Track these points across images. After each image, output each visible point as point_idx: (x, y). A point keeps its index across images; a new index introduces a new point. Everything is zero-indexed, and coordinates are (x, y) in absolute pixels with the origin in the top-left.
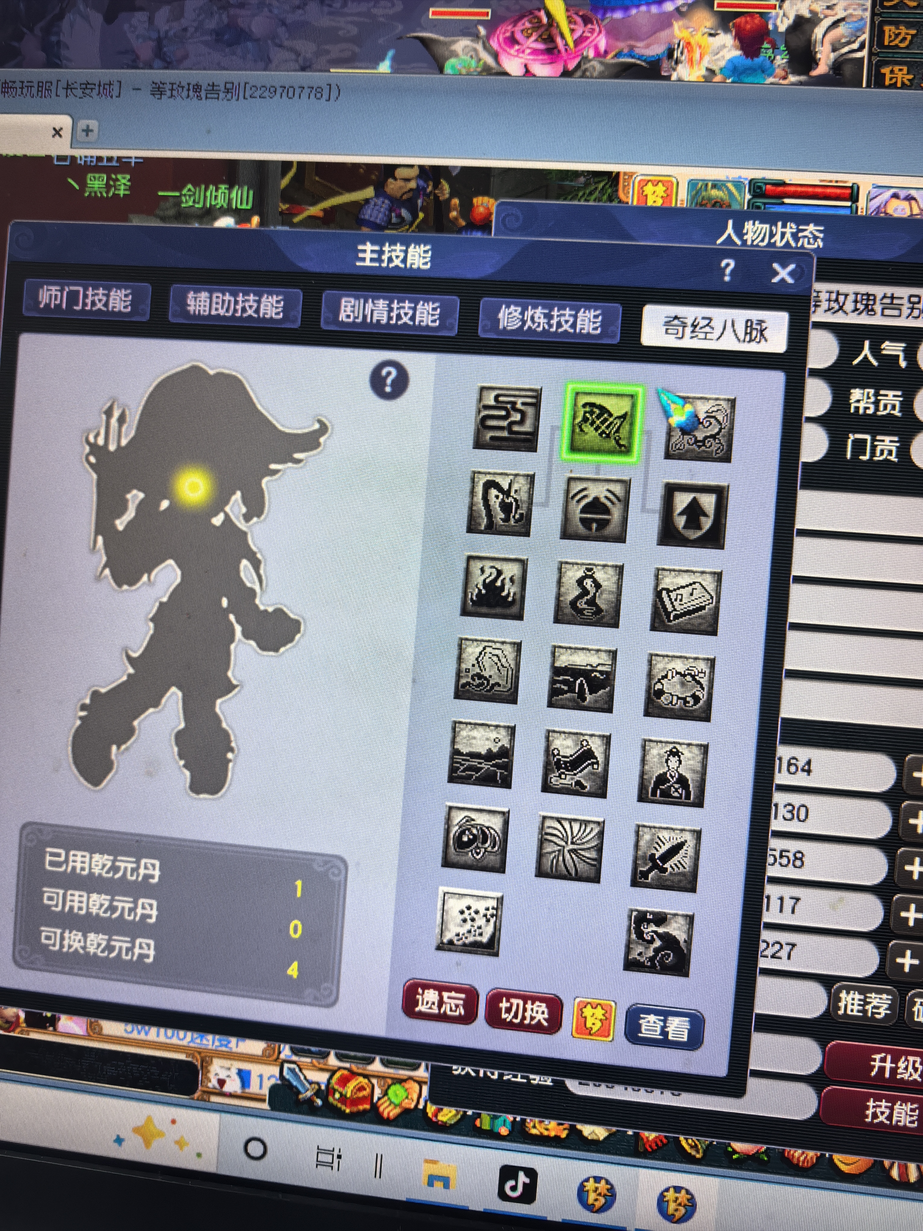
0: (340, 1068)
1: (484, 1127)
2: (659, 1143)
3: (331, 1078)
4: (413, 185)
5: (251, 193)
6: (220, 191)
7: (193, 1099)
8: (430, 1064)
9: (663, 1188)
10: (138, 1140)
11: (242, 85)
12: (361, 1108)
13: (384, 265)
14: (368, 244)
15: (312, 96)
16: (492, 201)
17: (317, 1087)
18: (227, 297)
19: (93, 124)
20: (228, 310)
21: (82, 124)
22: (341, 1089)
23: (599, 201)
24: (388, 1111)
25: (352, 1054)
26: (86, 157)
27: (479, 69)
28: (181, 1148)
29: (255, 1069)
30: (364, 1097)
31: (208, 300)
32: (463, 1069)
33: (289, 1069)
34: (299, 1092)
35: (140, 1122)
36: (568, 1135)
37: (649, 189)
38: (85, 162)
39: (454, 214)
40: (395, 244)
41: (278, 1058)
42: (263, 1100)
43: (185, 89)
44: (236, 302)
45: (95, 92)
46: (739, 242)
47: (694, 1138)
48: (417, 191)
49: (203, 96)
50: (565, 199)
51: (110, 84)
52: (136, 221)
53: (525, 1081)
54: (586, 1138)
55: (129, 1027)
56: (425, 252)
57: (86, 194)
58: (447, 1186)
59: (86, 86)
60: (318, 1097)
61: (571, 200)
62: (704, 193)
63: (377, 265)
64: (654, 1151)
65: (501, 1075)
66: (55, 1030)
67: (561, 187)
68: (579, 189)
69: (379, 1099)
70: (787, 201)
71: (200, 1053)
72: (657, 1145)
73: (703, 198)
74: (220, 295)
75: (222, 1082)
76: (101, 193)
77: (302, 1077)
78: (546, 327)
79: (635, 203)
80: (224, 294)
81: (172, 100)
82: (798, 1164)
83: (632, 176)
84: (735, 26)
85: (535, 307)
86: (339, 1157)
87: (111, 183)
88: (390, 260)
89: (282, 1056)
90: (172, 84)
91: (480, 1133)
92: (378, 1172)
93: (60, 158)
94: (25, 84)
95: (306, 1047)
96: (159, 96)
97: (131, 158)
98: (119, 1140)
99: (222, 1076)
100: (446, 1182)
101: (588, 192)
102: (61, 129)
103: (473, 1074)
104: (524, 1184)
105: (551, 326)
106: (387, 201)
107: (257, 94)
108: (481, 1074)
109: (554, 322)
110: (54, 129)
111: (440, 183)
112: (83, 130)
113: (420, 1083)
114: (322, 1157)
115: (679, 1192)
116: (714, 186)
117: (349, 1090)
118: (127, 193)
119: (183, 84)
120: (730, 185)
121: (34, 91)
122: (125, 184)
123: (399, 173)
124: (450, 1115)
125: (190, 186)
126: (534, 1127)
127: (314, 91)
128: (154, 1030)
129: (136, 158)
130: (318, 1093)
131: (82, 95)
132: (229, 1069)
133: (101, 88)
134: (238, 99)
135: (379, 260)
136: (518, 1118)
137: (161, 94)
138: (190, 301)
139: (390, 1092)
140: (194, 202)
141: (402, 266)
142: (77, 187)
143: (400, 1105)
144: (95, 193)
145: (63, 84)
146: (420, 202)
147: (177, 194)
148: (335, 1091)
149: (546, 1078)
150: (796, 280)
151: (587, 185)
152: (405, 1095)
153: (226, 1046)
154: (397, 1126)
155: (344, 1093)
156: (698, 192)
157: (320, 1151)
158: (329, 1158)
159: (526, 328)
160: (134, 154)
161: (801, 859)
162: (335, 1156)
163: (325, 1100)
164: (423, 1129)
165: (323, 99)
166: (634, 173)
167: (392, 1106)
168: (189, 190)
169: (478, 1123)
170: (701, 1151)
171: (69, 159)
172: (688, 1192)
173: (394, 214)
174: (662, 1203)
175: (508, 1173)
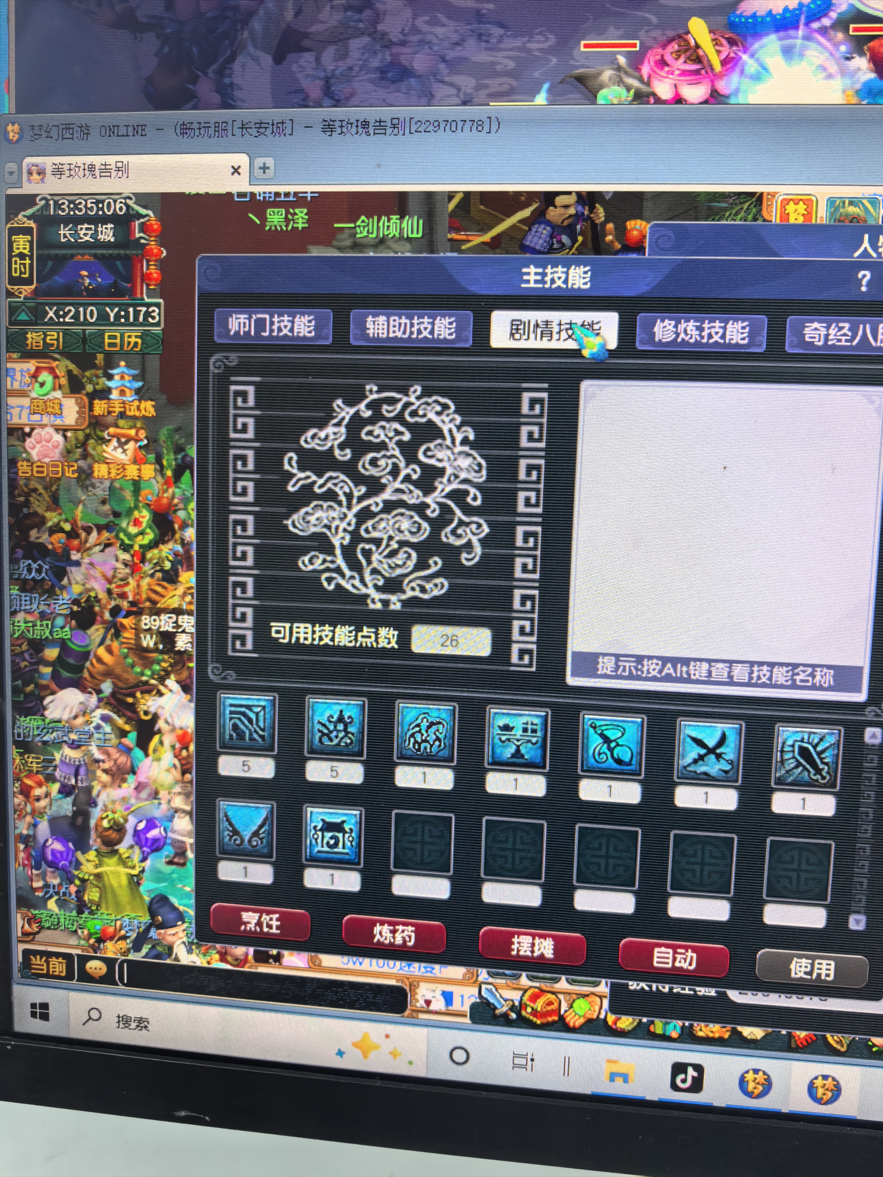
0: (531, 987)
1: (657, 1032)
2: (809, 1040)
3: (523, 995)
4: (572, 211)
5: (421, 222)
6: (392, 221)
7: (403, 1016)
8: (609, 981)
9: (813, 1076)
10: (358, 1052)
11: (408, 120)
12: (550, 1019)
13: (547, 286)
14: (532, 266)
15: (474, 128)
16: (644, 223)
17: (511, 1003)
18: (404, 320)
19: (270, 162)
20: (404, 332)
21: (259, 162)
22: (532, 1005)
23: (745, 220)
24: (574, 1020)
25: (541, 975)
26: (264, 193)
27: (630, 99)
28: (395, 1057)
29: (457, 991)
30: (552, 1010)
31: (386, 323)
32: (638, 985)
33: (487, 989)
34: (495, 1008)
35: (358, 1038)
36: (730, 1036)
37: (791, 208)
38: (264, 197)
39: (609, 238)
40: (557, 267)
41: (476, 980)
42: (465, 1016)
43: (354, 125)
44: (412, 325)
45: (269, 131)
46: (874, 255)
47: (840, 1035)
48: (578, 216)
49: (372, 132)
50: (713, 220)
51: (283, 123)
52: (316, 252)
53: (692, 992)
54: (746, 1038)
55: (345, 959)
56: (585, 273)
57: (267, 228)
58: (626, 1081)
59: (261, 126)
60: (512, 1011)
61: (718, 220)
62: (842, 210)
63: (541, 286)
64: (804, 1047)
65: (671, 989)
66: (280, 964)
67: (710, 208)
68: (725, 210)
69: (566, 1011)
71: (408, 978)
72: (807, 1042)
73: (841, 215)
74: (397, 318)
75: (428, 1002)
76: (280, 226)
77: (498, 996)
78: (698, 338)
79: (778, 221)
80: (400, 318)
81: (341, 136)
83: (774, 196)
84: (869, 49)
85: (687, 320)
86: (532, 1060)
87: (290, 217)
88: (553, 281)
89: (481, 979)
90: (342, 121)
91: (654, 1037)
92: (566, 1072)
93: (241, 195)
94: (202, 125)
95: (501, 971)
96: (329, 133)
97: (306, 193)
98: (340, 1053)
99: (428, 997)
100: (625, 1078)
101: (734, 212)
102: (239, 167)
103: (647, 988)
104: (693, 1077)
105: (702, 337)
106: (548, 228)
107: (422, 129)
108: (654, 988)
109: (705, 333)
110: (233, 167)
111: (595, 207)
112: (260, 168)
113: (601, 997)
114: (518, 1061)
115: (827, 1080)
116: (851, 203)
117: (539, 1005)
118: (306, 225)
119: (351, 121)
120: (865, 202)
121: (211, 131)
122: (302, 218)
123: (560, 200)
124: (628, 1023)
125: (363, 218)
126: (701, 1030)
127: (475, 124)
128: (367, 961)
129: (312, 193)
130: (512, 1008)
131: (257, 134)
132: (434, 991)
133: (275, 127)
134: (404, 135)
135: (543, 282)
136: (687, 1024)
137: (332, 132)
138: (369, 324)
139: (575, 1005)
140: (368, 231)
141: (564, 286)
142: (258, 222)
143: (584, 1016)
144: (276, 226)
145: (238, 124)
146: (578, 227)
147: (352, 225)
148: (526, 1005)
149: (710, 989)
151: (733, 205)
152: (588, 1007)
153: (431, 972)
154: (582, 1033)
155: (535, 1007)
157: (515, 1056)
158: (523, 1061)
159: (679, 340)
160: (309, 189)
162: (529, 1060)
163: (519, 1014)
164: (605, 1035)
165: (484, 131)
166: (777, 193)
167: (577, 1017)
168: (363, 221)
169: (652, 1028)
170: (845, 1045)
171: (248, 196)
172: (834, 1079)
173: (555, 240)
174: (811, 1088)
175: (679, 1068)
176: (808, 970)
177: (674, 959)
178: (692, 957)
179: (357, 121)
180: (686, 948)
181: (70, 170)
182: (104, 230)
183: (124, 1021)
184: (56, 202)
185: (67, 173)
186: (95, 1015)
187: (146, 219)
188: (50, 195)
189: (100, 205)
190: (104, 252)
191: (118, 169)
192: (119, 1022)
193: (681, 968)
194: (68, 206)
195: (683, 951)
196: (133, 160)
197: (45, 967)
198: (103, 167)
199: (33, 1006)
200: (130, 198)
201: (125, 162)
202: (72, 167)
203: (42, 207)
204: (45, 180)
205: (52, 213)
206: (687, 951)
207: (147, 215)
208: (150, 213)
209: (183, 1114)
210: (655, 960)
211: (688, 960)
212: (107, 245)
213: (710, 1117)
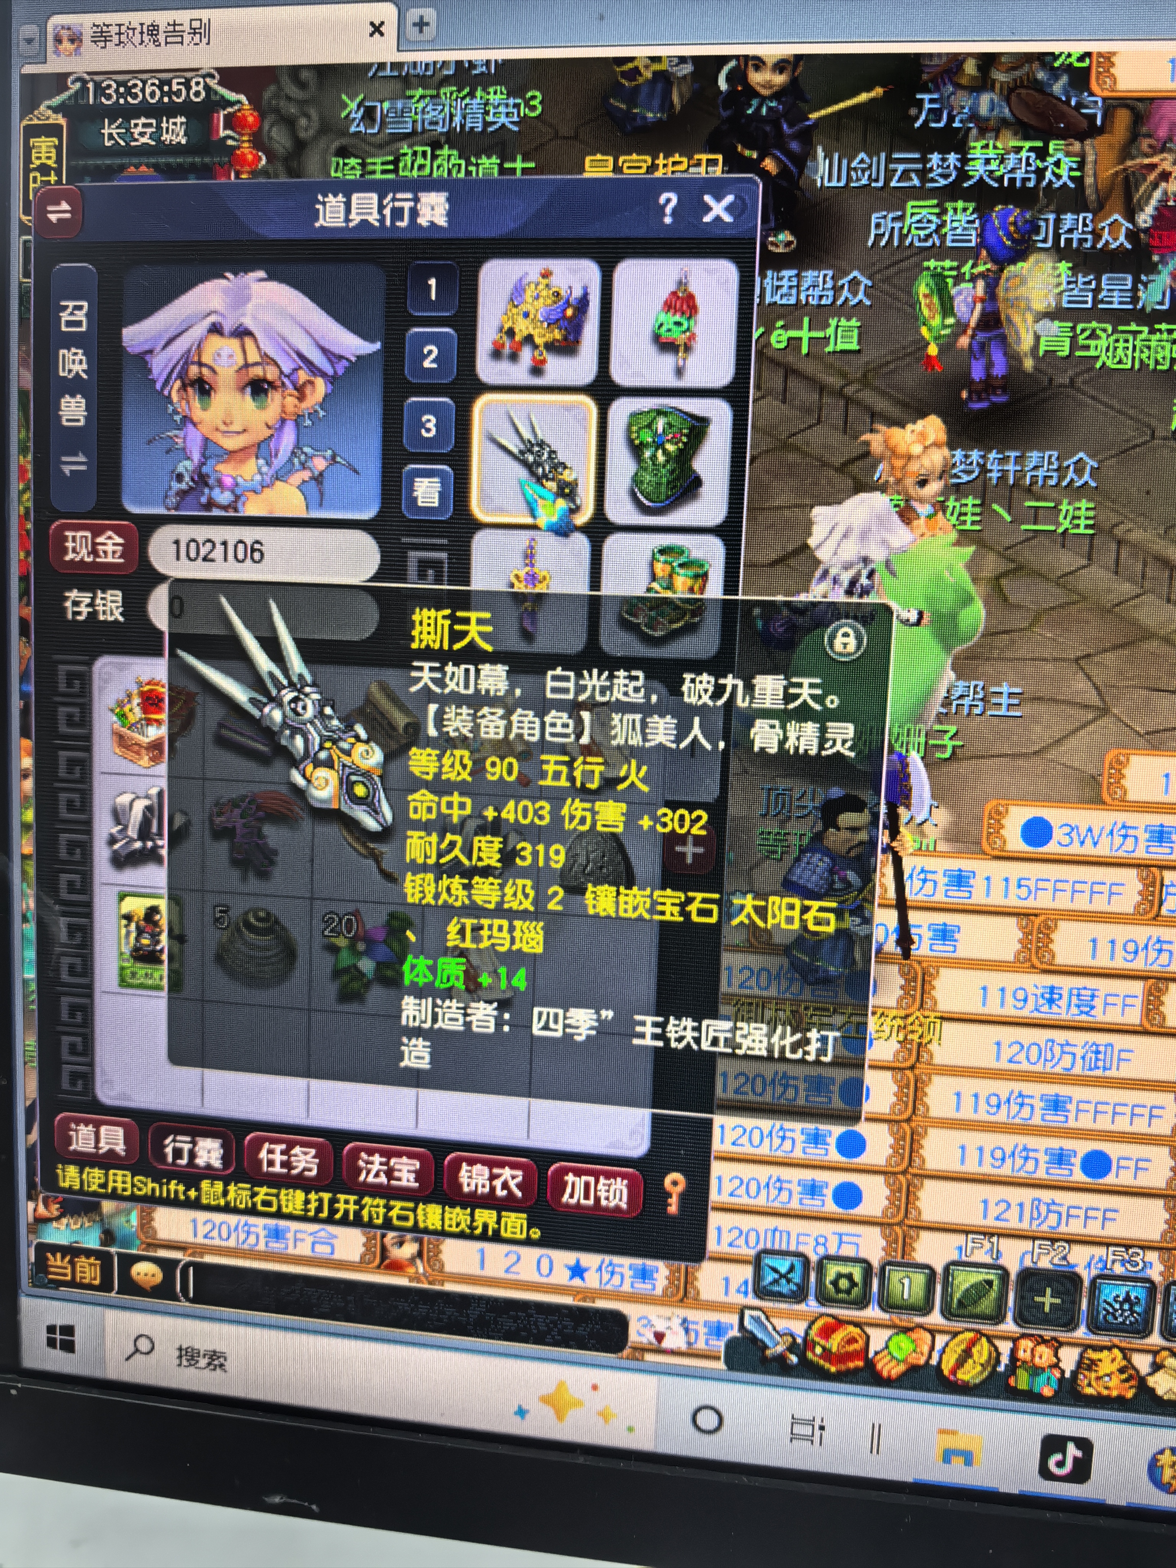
0: (822, 1315)
1: (1020, 1387)
3: (810, 1327)
7: (620, 1358)
10: (549, 1411)
12: (851, 1365)
17: (790, 1339)
19: (430, 14)
21: (413, 15)
22: (823, 1342)
24: (889, 1368)
26: (419, 63)
28: (606, 1421)
30: (855, 1351)
33: (752, 1317)
34: (766, 1347)
35: (548, 1388)
36: (1135, 1395)
41: (736, 1303)
42: (718, 1358)
54: (1161, 1399)
58: (968, 1462)
60: (792, 1352)
69: (877, 1354)
75: (659, 1336)
77: (770, 1327)
86: (822, 1428)
89: (743, 1301)
91: (1014, 1394)
92: (875, 1446)
93: (382, 66)
98: (521, 1412)
99: (659, 1328)
100: (968, 1458)
102: (382, 23)
104: (1075, 1459)
110: (372, 24)
112: (415, 24)
113: (933, 1332)
114: (797, 1429)
117: (835, 1343)
124: (974, 1372)
126: (1089, 1385)
130: (793, 1348)
132: (669, 1318)
136: (1068, 1375)
139: (892, 1344)
143: (905, 1361)
148: (814, 1344)
152: (911, 1347)
154: (901, 1387)
155: (828, 1346)
157: (795, 1421)
158: (807, 1430)
160: (490, 55)
162: (817, 1427)
163: (802, 1357)
164: (936, 1391)
167: (893, 1363)
169: (1012, 1382)
175: (1053, 1444)
181: (120, 34)
182: (171, 127)
183: (188, 1355)
184: (97, 85)
185: (116, 39)
186: (144, 1345)
187: (236, 108)
188: (89, 73)
189: (166, 88)
190: (171, 160)
191: (194, 32)
192: (180, 1357)
194: (117, 91)
196: (218, 17)
197: (69, 1271)
198: (171, 28)
199: (51, 1329)
200: (213, 76)
201: (205, 21)
202: (123, 29)
203: (77, 92)
204: (82, 50)
205: (91, 101)
207: (239, 102)
208: (243, 98)
209: (277, 1500)
212: (175, 149)
213: (1102, 1521)
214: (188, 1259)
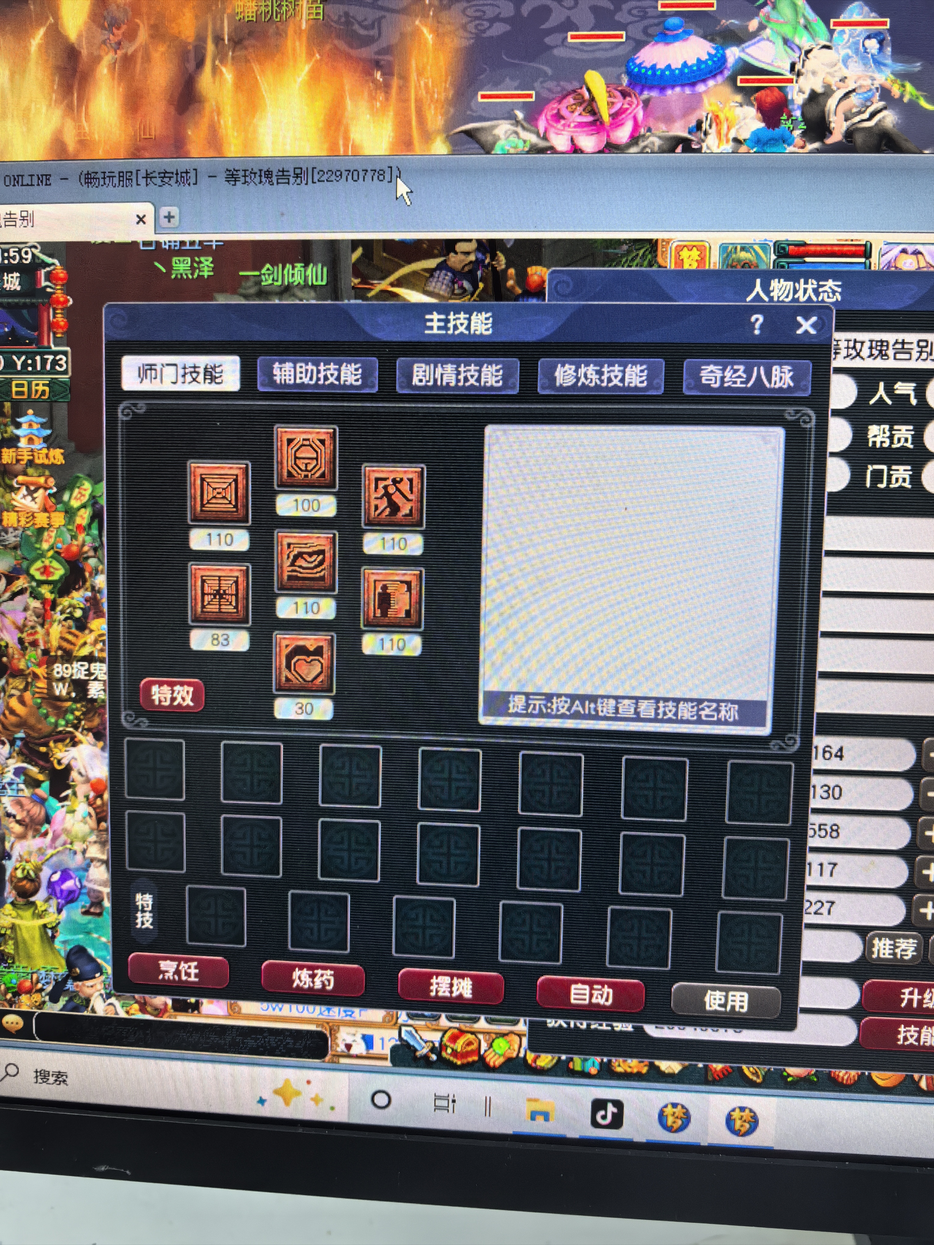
0: (450, 1028)
1: (576, 1069)
2: (725, 1072)
3: (443, 1036)
4: (472, 258)
5: (325, 270)
6: (296, 269)
7: (324, 1062)
8: (528, 1019)
9: (731, 1108)
10: (279, 1100)
11: (310, 169)
12: (470, 1059)
13: (450, 332)
14: (435, 313)
15: (375, 178)
16: (545, 269)
17: (431, 1045)
18: (310, 367)
19: (175, 211)
20: (311, 379)
21: (164, 211)
22: (452, 1045)
23: (641, 266)
24: (494, 1060)
25: (460, 1015)
26: (170, 242)
27: (527, 149)
28: (317, 1104)
29: (377, 1034)
30: (472, 1050)
31: (293, 370)
32: (556, 1022)
33: (407, 1031)
34: (416, 1050)
35: (280, 1085)
36: (648, 1071)
37: (685, 254)
38: (170, 246)
39: (511, 283)
40: (460, 313)
41: (396, 1023)
42: (386, 1059)
43: (257, 175)
44: (319, 372)
45: (173, 180)
46: (766, 299)
47: (755, 1067)
48: (478, 263)
49: (275, 182)
50: (610, 266)
51: (187, 172)
52: (222, 300)
53: (609, 1028)
54: (663, 1072)
55: (265, 1005)
56: (487, 319)
57: (173, 276)
58: (547, 1119)
59: (165, 175)
60: (433, 1053)
61: (615, 266)
62: (734, 256)
63: (444, 332)
64: (721, 1080)
65: (589, 1025)
66: (199, 1012)
67: (607, 255)
68: (623, 256)
69: (486, 1051)
70: (808, 260)
71: (328, 1023)
72: (724, 1074)
73: (733, 260)
74: (303, 365)
75: (348, 1047)
76: (186, 274)
77: (418, 1038)
78: (598, 382)
79: (673, 267)
80: (307, 364)
81: (246, 186)
82: (842, 1083)
83: (669, 243)
84: (756, 99)
85: (587, 365)
86: (454, 1101)
87: (195, 265)
88: (455, 327)
89: (400, 1021)
90: (245, 171)
91: (573, 1073)
92: (488, 1111)
93: (145, 244)
94: (107, 174)
95: (420, 1012)
96: (233, 183)
97: (211, 241)
98: (261, 1101)
99: (349, 1041)
100: (546, 1116)
101: (630, 258)
102: (145, 216)
103: (565, 1025)
104: (613, 1114)
105: (602, 381)
106: (449, 274)
107: (325, 178)
108: (572, 1025)
109: (605, 377)
110: (138, 216)
111: (496, 255)
112: (165, 217)
113: (520, 1036)
114: (439, 1103)
115: (744, 1111)
116: (743, 249)
117: (459, 1045)
118: (212, 274)
119: (255, 170)
120: (757, 247)
121: (116, 180)
122: (208, 266)
123: (460, 247)
124: (547, 1060)
125: (268, 266)
126: (619, 1066)
127: (376, 174)
128: (286, 1006)
129: (217, 241)
130: (433, 1050)
131: (161, 184)
132: (354, 1035)
133: (179, 176)
134: (307, 184)
135: (446, 328)
136: (605, 1060)
137: (235, 181)
138: (276, 371)
139: (494, 1044)
140: (273, 280)
141: (467, 332)
142: (164, 270)
143: (504, 1055)
144: (181, 275)
145: (142, 173)
146: (479, 273)
147: (257, 273)
148: (446, 1047)
149: (627, 1024)
150: (818, 331)
151: (629, 252)
152: (507, 1046)
153: (351, 1016)
154: (502, 1072)
155: (455, 1048)
156: (729, 255)
157: (437, 1098)
158: (444, 1103)
159: (580, 384)
160: (214, 238)
161: (837, 831)
162: (450, 1101)
163: (439, 1055)
164: (525, 1074)
165: (385, 181)
166: (671, 240)
167: (497, 1056)
168: (268, 269)
169: (571, 1065)
170: (761, 1077)
171: (154, 244)
172: (751, 1111)
173: (456, 286)
174: (729, 1120)
175: (598, 1105)
176: (723, 1002)
177: (591, 996)
178: (608, 994)
179: (261, 170)
180: (602, 984)
182: (10, 279)
183: (42, 1075)
186: (12, 1070)
187: (52, 268)
189: (6, 254)
190: (10, 300)
191: (23, 219)
192: (37, 1077)
193: (598, 1005)
195: (599, 987)
196: (38, 209)
200: (36, 247)
201: (30, 212)
206: (603, 987)
207: (53, 264)
208: (56, 261)
209: (105, 1168)
210: (573, 997)
211: (605, 996)
212: (13, 294)
213: (629, 1152)
214: (40, 1011)
